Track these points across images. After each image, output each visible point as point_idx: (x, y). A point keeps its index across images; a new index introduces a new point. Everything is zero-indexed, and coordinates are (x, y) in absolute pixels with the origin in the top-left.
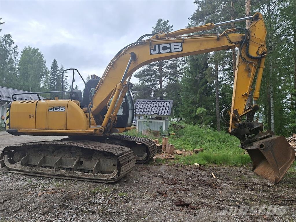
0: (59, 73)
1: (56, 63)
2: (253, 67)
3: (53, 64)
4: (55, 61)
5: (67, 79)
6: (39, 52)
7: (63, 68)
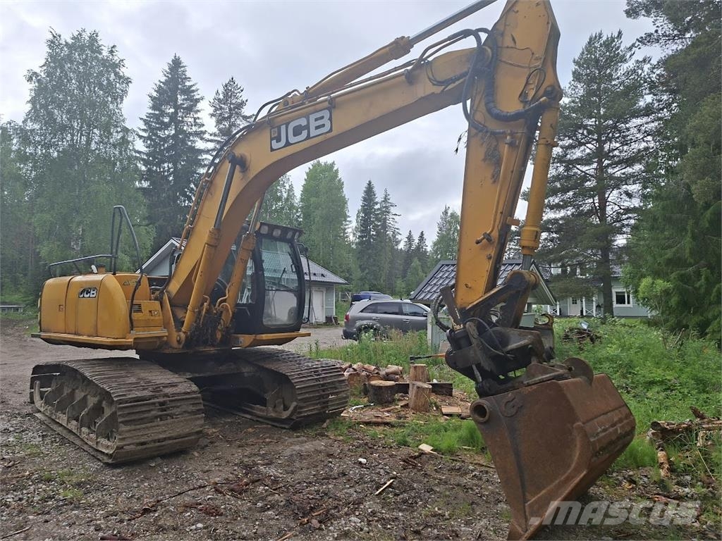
0: (378, 209)
1: (372, 188)
2: (506, 146)
3: (365, 192)
4: (370, 182)
5: (396, 220)
6: (335, 169)
7: (388, 197)
